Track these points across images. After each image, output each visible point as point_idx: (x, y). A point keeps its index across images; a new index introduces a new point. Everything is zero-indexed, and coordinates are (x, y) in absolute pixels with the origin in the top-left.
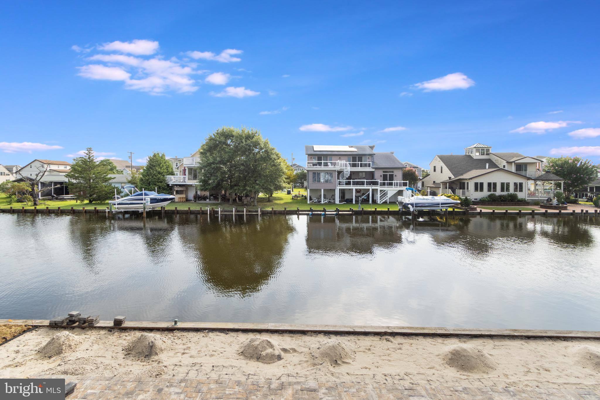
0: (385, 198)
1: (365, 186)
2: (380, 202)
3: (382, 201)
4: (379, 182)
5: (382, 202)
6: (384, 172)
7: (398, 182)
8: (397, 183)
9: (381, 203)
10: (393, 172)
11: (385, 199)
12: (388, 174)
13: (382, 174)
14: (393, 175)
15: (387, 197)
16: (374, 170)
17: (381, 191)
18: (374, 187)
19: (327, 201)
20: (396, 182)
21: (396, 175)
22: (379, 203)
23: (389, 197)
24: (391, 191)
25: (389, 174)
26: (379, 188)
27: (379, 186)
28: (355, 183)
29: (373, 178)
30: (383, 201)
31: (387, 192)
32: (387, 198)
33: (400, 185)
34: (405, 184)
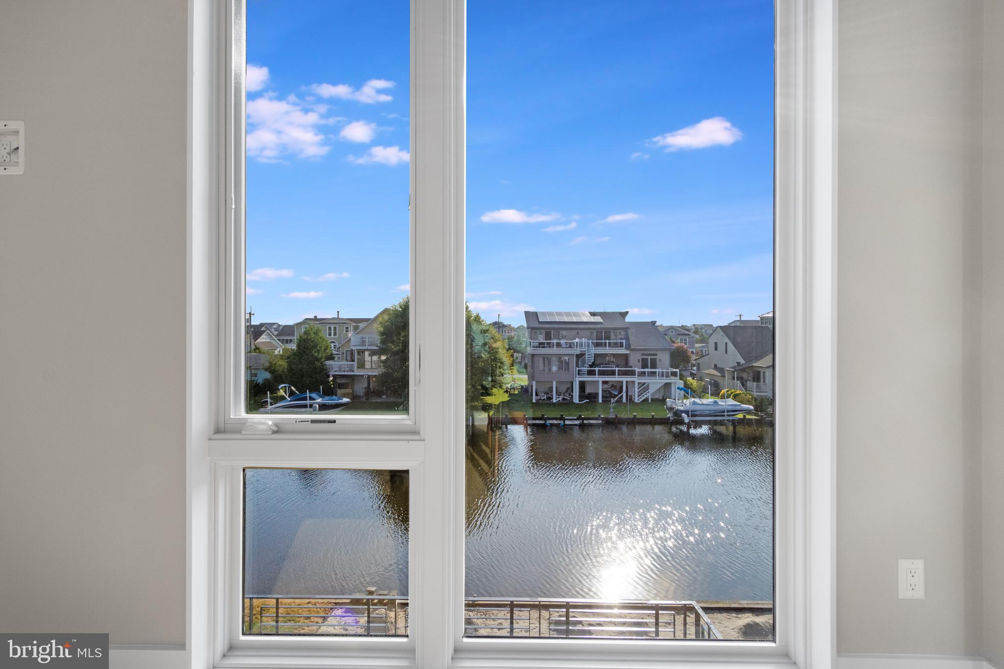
0: (646, 394)
1: (617, 376)
2: (638, 400)
3: (641, 398)
4: (637, 371)
5: (641, 400)
6: (643, 355)
7: (664, 370)
8: (663, 372)
9: (639, 402)
10: (656, 355)
11: (646, 396)
12: (649, 357)
13: (640, 358)
14: (656, 359)
15: (648, 392)
16: (628, 352)
17: (639, 383)
18: (629, 379)
19: (560, 399)
20: (660, 370)
21: (660, 360)
22: (636, 401)
23: (651, 392)
24: (655, 384)
25: (650, 359)
26: (636, 379)
27: (636, 376)
28: (602, 373)
29: (627, 365)
30: (643, 398)
31: (648, 385)
32: (649, 395)
33: (667, 376)
34: (674, 374)
